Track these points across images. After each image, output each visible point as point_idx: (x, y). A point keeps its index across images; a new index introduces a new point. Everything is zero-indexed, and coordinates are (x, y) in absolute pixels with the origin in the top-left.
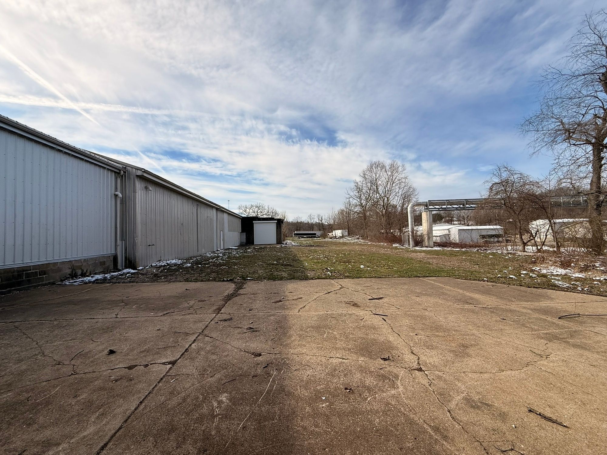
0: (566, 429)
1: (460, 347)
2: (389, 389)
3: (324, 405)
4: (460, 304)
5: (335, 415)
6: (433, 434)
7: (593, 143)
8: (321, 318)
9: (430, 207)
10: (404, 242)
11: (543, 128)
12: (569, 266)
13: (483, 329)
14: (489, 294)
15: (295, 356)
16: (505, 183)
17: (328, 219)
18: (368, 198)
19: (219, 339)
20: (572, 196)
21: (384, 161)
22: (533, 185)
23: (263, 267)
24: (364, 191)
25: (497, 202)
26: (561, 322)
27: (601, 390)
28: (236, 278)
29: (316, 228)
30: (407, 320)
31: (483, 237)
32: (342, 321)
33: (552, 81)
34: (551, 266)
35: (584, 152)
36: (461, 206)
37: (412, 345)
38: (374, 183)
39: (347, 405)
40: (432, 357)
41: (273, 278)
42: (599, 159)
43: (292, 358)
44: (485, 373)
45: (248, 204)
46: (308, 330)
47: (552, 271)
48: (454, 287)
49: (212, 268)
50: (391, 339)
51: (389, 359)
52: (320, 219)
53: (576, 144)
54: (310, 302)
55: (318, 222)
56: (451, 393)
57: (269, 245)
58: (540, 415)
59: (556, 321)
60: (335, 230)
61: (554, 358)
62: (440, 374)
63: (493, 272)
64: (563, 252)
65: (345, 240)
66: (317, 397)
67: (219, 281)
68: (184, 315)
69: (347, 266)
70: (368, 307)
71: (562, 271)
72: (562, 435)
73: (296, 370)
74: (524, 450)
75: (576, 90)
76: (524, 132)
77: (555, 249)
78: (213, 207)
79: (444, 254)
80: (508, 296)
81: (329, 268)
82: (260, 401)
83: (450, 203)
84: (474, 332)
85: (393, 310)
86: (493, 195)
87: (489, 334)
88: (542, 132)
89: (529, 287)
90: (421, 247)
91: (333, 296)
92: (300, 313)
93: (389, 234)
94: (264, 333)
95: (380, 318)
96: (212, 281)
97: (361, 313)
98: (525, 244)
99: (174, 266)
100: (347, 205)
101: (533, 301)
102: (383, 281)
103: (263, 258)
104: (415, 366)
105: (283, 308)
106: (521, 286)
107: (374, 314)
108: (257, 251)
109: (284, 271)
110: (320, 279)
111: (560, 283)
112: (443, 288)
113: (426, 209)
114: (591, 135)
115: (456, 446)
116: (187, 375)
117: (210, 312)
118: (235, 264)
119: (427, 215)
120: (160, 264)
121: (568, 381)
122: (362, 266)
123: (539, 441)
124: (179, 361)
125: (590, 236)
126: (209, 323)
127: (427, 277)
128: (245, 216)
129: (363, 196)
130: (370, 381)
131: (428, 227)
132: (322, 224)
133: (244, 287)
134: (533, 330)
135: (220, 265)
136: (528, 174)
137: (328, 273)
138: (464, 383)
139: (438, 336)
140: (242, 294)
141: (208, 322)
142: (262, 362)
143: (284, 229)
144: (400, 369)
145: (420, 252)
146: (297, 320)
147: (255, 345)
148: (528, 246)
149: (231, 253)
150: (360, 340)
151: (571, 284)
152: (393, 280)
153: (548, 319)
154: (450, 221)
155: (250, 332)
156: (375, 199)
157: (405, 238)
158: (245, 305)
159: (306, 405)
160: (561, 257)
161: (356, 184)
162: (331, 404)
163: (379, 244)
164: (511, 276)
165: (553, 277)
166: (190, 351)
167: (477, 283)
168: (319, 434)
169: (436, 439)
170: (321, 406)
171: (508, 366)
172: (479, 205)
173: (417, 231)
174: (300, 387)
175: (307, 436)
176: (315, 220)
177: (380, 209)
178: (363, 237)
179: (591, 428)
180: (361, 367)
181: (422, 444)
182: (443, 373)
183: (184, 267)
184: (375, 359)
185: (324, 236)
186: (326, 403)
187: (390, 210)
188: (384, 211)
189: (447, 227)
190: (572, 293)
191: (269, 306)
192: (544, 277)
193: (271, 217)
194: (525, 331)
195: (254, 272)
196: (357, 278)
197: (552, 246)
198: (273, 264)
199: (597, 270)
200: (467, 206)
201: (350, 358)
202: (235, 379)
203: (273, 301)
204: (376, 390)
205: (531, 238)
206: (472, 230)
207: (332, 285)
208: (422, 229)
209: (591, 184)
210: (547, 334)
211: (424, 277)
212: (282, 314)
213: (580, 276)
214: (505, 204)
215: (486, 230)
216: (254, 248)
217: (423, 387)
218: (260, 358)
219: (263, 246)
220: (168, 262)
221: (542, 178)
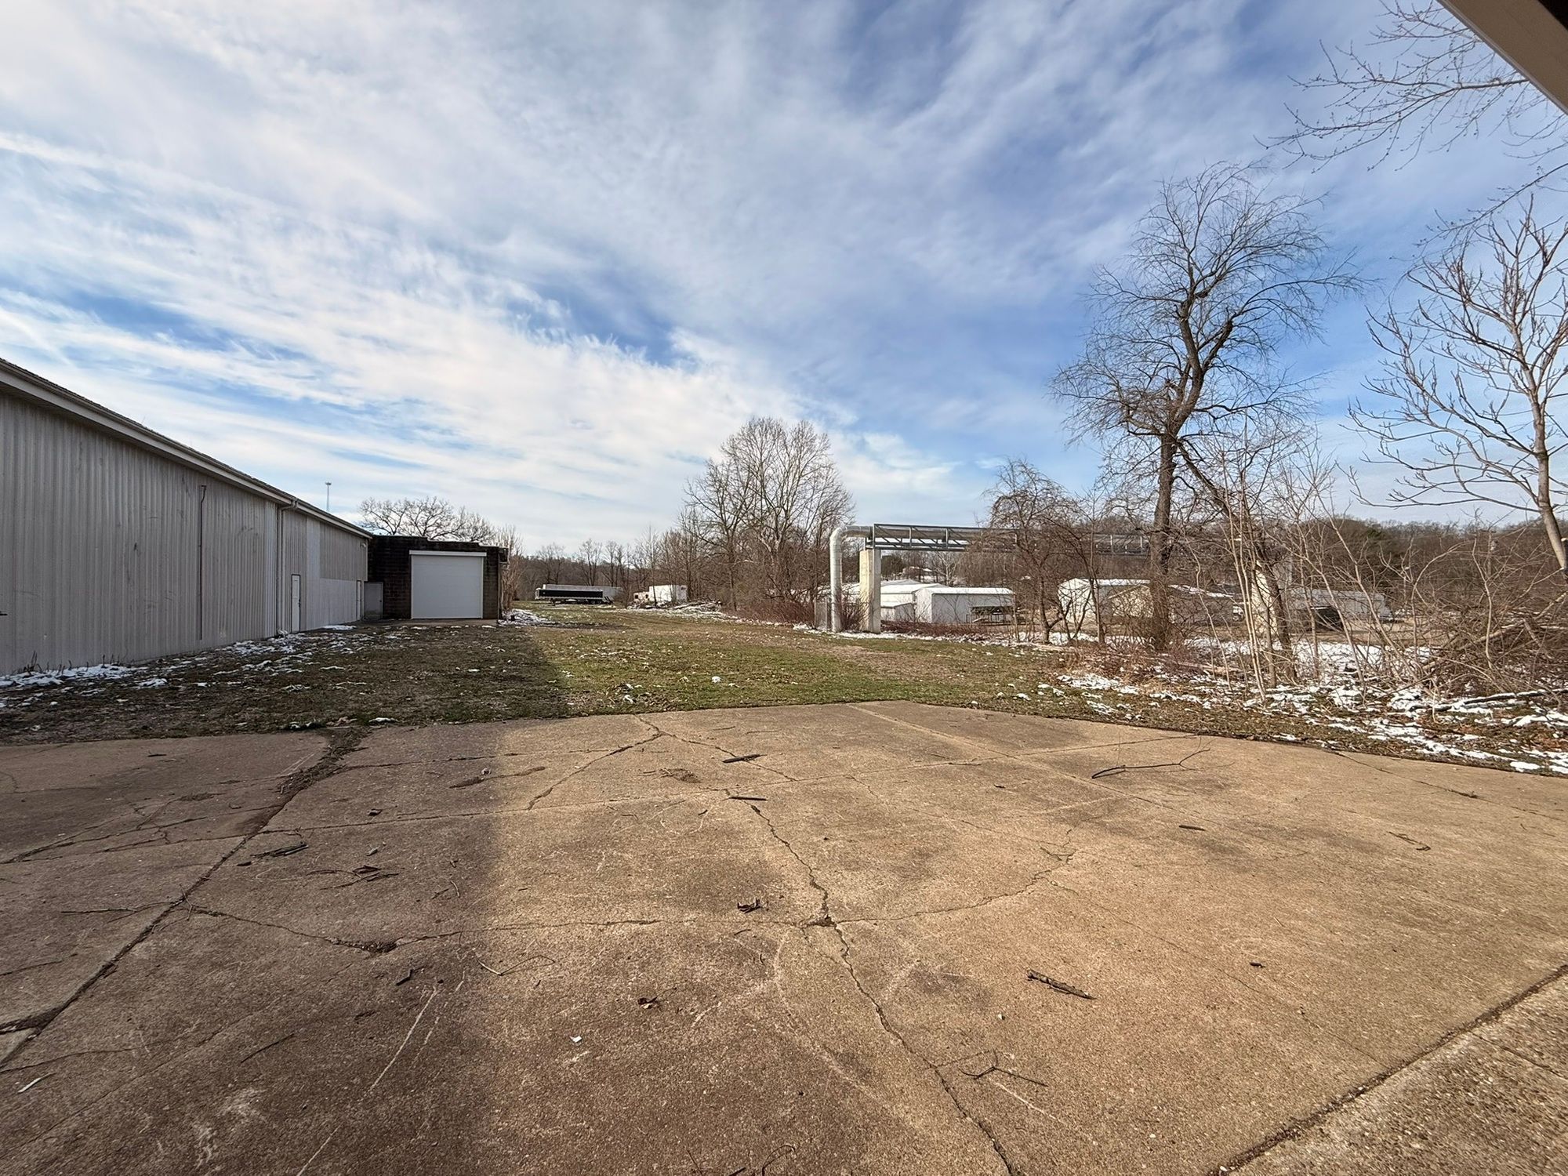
0: (1088, 1002)
1: (914, 857)
2: (751, 983)
3: (575, 1060)
4: (922, 759)
5: (603, 1081)
6: (840, 1072)
7: (1162, 435)
8: (593, 820)
9: (878, 540)
10: (819, 620)
11: (1087, 391)
12: (1117, 672)
13: (961, 812)
14: (980, 735)
15: (504, 935)
16: (1020, 498)
17: (637, 556)
18: (741, 507)
19: (247, 914)
20: (1129, 535)
21: (781, 420)
22: (1067, 506)
23: (434, 684)
24: (731, 490)
25: (1005, 537)
26: (1095, 785)
27: (1147, 912)
28: (335, 721)
29: (602, 577)
30: (808, 807)
31: (978, 611)
32: (648, 823)
33: (1105, 299)
34: (1089, 672)
35: (1148, 449)
36: (940, 542)
37: (814, 865)
38: (756, 471)
39: (639, 1046)
40: (856, 889)
41: (461, 716)
42: (1170, 466)
43: (493, 941)
44: (957, 909)
45: (397, 499)
46: (553, 855)
47: (1090, 683)
48: (913, 723)
49: (251, 691)
50: (768, 855)
51: (758, 907)
52: (616, 553)
53: (1137, 432)
54: (565, 779)
55: (609, 561)
56: (887, 967)
57: (458, 622)
58: (1047, 982)
59: (1087, 782)
60: (654, 585)
61: (1079, 860)
62: (868, 925)
63: (990, 686)
64: (1109, 645)
65: (680, 611)
66: (559, 1042)
67: (269, 731)
68: (116, 850)
69: (679, 677)
70: (721, 781)
71: (1104, 683)
72: (1081, 1017)
73: (502, 975)
74: (1014, 1065)
75: (1141, 327)
76: (1057, 395)
77: (1097, 639)
78: (264, 499)
79: (900, 647)
80: (1012, 737)
81: (629, 685)
82: (375, 1088)
83: (919, 532)
84: (946, 820)
85: (778, 785)
86: (999, 522)
87: (971, 822)
88: (1086, 400)
89: (1049, 717)
90: (855, 633)
91: (633, 757)
92: (534, 811)
93: (786, 601)
94: (413, 878)
95: (746, 806)
96: (243, 731)
97: (698, 796)
98: (1049, 628)
99: (93, 687)
100: (687, 522)
101: (1053, 746)
102: (763, 713)
103: (436, 657)
104: (817, 914)
105: (484, 800)
106: (1036, 714)
107: (733, 798)
108: (417, 639)
109: (498, 695)
110: (601, 714)
111: (1100, 706)
112: (890, 726)
113: (869, 543)
114: (1160, 418)
115: (886, 1089)
116: (99, 1052)
117: (223, 833)
118: (338, 677)
119: (870, 558)
120: (31, 681)
121: (1098, 903)
122: (716, 679)
123: (1042, 1037)
124: (66, 1012)
125: (1150, 614)
126: (216, 867)
127: (862, 701)
128: (384, 533)
129: (727, 501)
130: (705, 970)
131: (870, 585)
132: (621, 568)
133: (360, 746)
134: (1049, 805)
135: (283, 680)
136: (1061, 484)
137: (627, 697)
138: (915, 939)
139: (871, 837)
140: (351, 768)
141: (209, 864)
142: (394, 968)
143: (508, 577)
144: (781, 927)
145: (852, 643)
146: (523, 832)
147: (375, 921)
148: (1054, 632)
149: (327, 644)
150: (693, 866)
151: (1117, 708)
152: (785, 712)
153: (1076, 780)
154: (917, 576)
155: (365, 883)
156: (758, 513)
157: (821, 610)
158: (356, 801)
159: (522, 1070)
160: (1105, 655)
161: (713, 471)
162: (598, 1050)
163: (763, 622)
164: (1021, 695)
165: (1090, 695)
166: (120, 970)
167: (959, 712)
168: (551, 1144)
169: (847, 1083)
170: (567, 1062)
171: (1002, 888)
172: (973, 542)
173: (848, 594)
174: (511, 1020)
175: (516, 1158)
176: (601, 556)
177: (769, 537)
178: (725, 605)
179: (1127, 993)
180: (688, 936)
181: (813, 1103)
182: (874, 922)
183: (135, 691)
184: (724, 912)
185: (625, 600)
186: (580, 1052)
187: (791, 540)
188: (777, 542)
189: (910, 586)
190: (1115, 726)
191: (438, 798)
192: (1076, 695)
193: (468, 540)
194: (1036, 809)
195: (401, 701)
196: (700, 709)
197: (1092, 633)
198: (466, 676)
199: (1157, 678)
200: (951, 542)
201: (661, 918)
202: (292, 1036)
203: (454, 782)
204: (720, 990)
205: (1061, 615)
206: (958, 595)
207: (634, 729)
208: (860, 590)
209: (1156, 513)
210: (1071, 810)
211: (855, 701)
212: (478, 816)
213: (1132, 691)
214: (1018, 544)
215: (983, 597)
216: (410, 630)
217: (829, 964)
218: (391, 957)
219: (439, 625)
220: (67, 673)
221: (1083, 495)
